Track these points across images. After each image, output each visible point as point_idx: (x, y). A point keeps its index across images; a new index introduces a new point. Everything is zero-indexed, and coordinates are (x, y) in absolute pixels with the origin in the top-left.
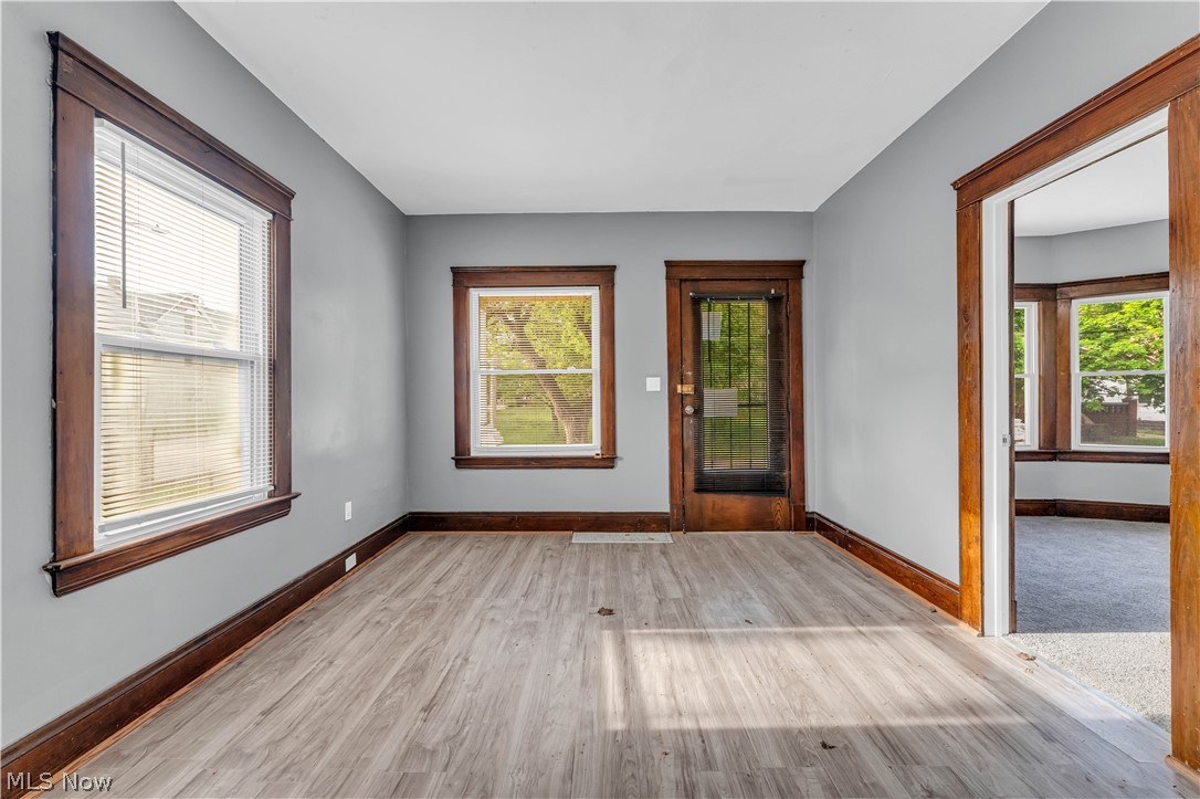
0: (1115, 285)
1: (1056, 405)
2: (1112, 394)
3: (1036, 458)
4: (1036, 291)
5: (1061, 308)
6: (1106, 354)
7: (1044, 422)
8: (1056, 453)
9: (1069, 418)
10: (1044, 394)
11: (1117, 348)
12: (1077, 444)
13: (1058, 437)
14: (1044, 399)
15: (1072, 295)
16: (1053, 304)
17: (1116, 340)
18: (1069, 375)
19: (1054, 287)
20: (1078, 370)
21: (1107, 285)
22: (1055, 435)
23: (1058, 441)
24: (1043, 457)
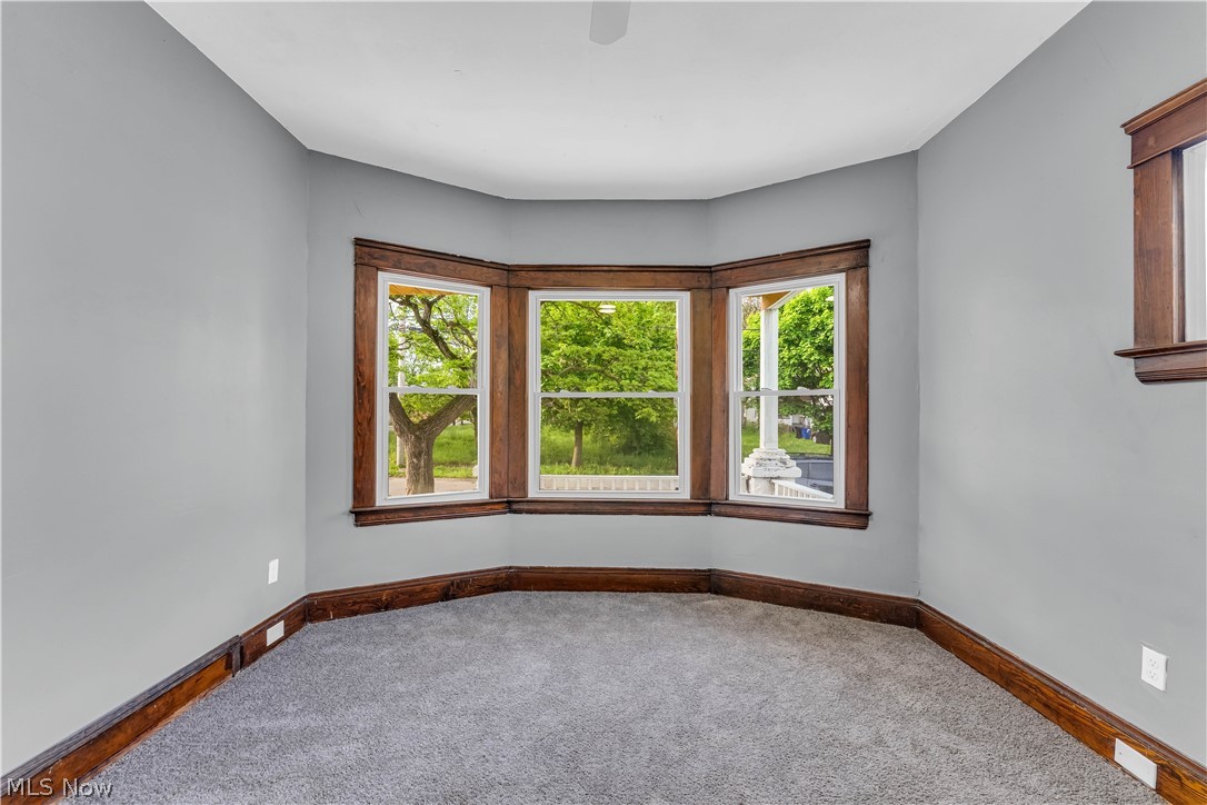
4: (683, 276)
8: (711, 504)
21: (765, 267)
22: (709, 479)
23: (712, 488)
24: (692, 509)
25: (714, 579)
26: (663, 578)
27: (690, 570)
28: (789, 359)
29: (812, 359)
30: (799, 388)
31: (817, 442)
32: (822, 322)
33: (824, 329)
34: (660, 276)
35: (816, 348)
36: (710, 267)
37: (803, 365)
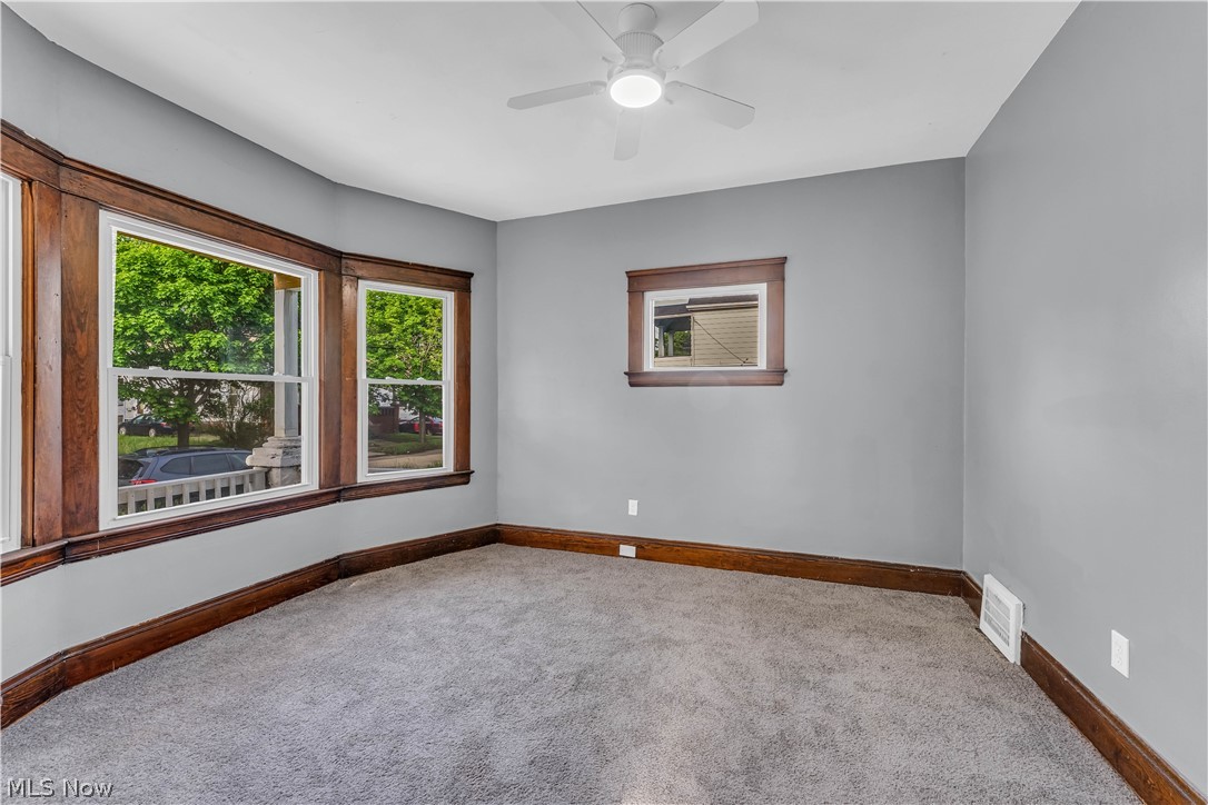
0: (403, 271)
1: (340, 423)
2: (384, 400)
3: (315, 502)
4: (316, 254)
5: (347, 290)
6: (381, 367)
7: (326, 448)
8: (340, 491)
9: (355, 441)
10: (326, 408)
11: (388, 362)
12: (364, 476)
13: (343, 468)
14: (326, 415)
15: (359, 273)
16: (338, 279)
17: (388, 355)
18: (356, 381)
19: (339, 255)
20: (364, 376)
21: (395, 269)
22: (339, 466)
24: (324, 499)
25: (343, 564)
26: (296, 581)
27: (322, 563)
28: (125, 329)
29: (162, 332)
30: (151, 368)
31: (156, 436)
32: (177, 291)
33: (178, 300)
34: (293, 247)
35: (166, 320)
36: (342, 253)
37: (144, 337)
